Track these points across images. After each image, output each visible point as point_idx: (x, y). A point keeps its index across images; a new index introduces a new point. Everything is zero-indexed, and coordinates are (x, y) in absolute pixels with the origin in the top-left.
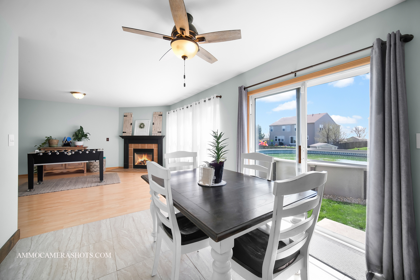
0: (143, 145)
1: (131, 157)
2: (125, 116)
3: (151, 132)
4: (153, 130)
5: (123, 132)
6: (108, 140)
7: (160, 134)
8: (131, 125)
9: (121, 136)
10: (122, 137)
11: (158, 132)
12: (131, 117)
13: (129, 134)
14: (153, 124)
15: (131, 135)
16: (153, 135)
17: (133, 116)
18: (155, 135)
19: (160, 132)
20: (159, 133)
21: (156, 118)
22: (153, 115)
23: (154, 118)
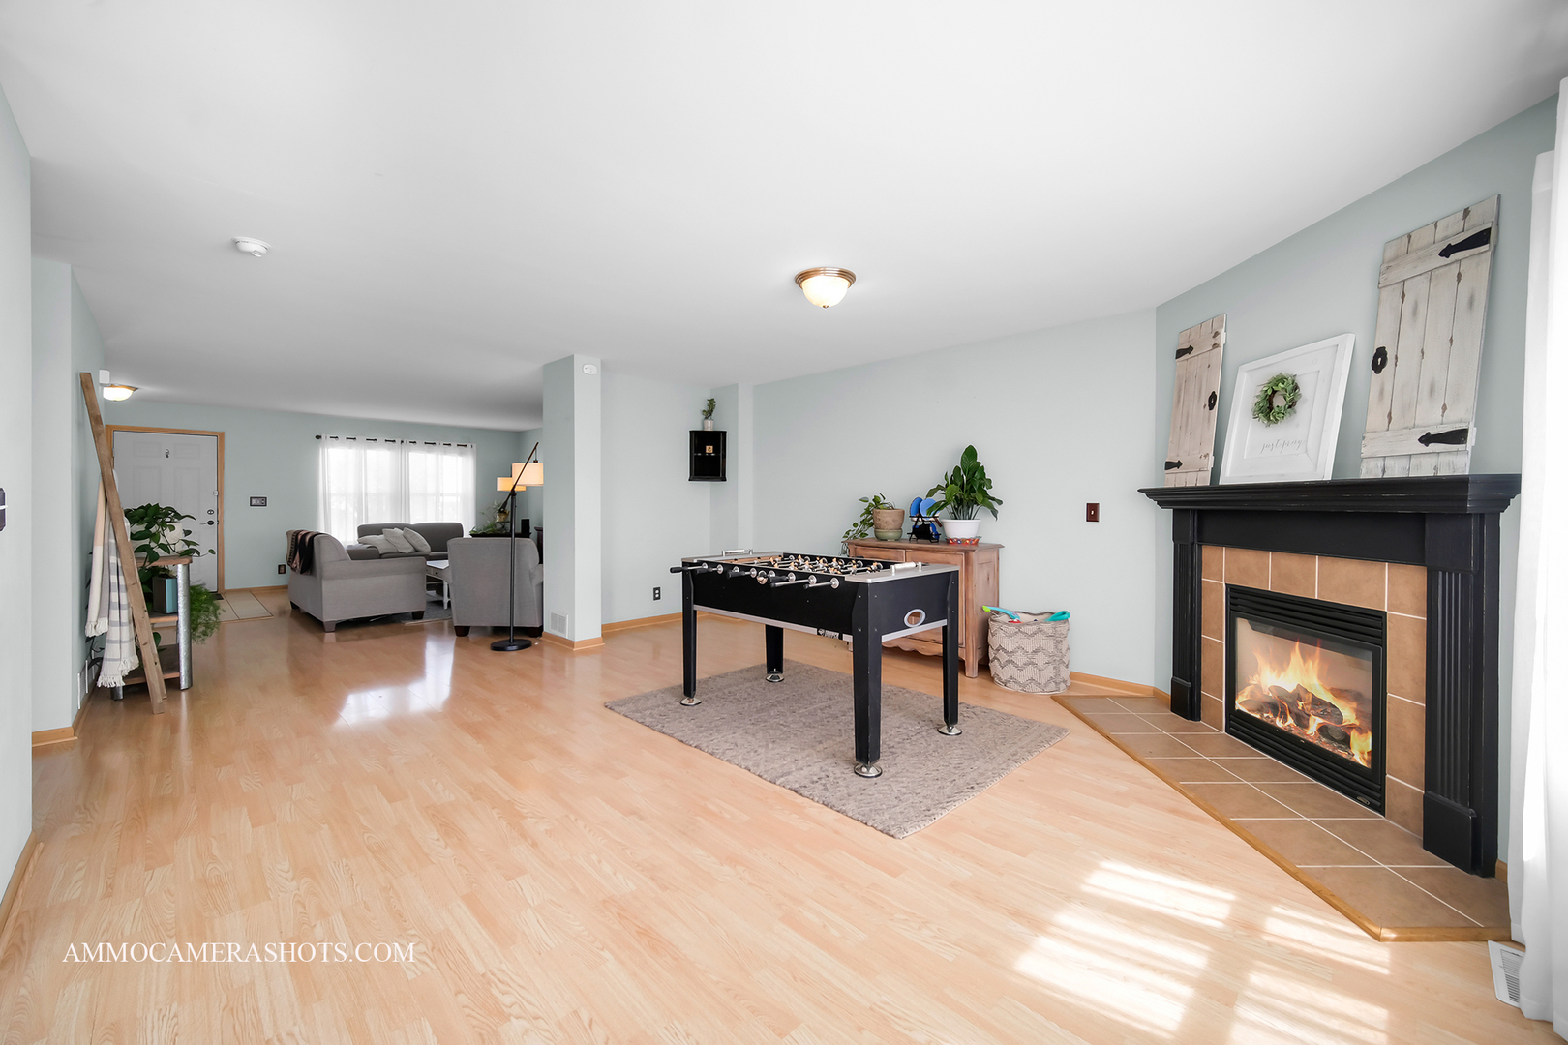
0: (1292, 563)
1: (1213, 639)
2: (1180, 353)
3: (1348, 443)
4: (1375, 419)
5: (1170, 465)
6: (1092, 512)
7: (1453, 463)
8: (1211, 406)
9: (1154, 494)
10: (1160, 496)
11: (1427, 439)
12: (1215, 346)
13: (1194, 477)
14: (1379, 360)
15: (1204, 480)
16: (1369, 471)
17: (1222, 340)
18: (1396, 471)
19: (1457, 437)
20: (1434, 447)
21: (1417, 289)
22: (1387, 266)
23: (1391, 296)
